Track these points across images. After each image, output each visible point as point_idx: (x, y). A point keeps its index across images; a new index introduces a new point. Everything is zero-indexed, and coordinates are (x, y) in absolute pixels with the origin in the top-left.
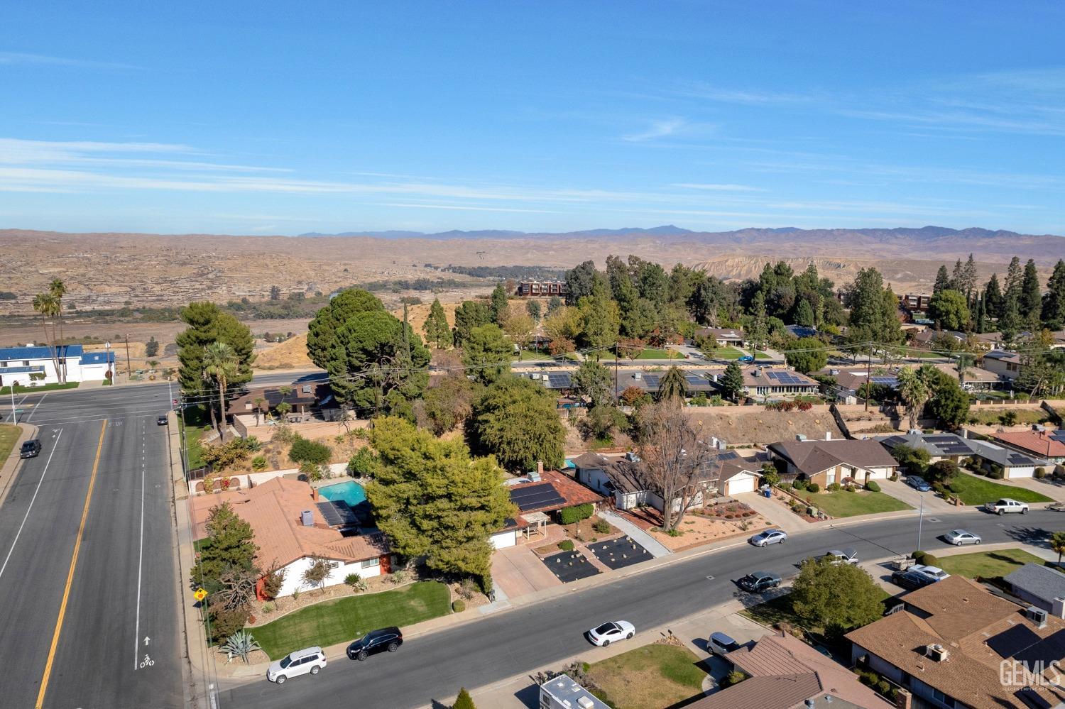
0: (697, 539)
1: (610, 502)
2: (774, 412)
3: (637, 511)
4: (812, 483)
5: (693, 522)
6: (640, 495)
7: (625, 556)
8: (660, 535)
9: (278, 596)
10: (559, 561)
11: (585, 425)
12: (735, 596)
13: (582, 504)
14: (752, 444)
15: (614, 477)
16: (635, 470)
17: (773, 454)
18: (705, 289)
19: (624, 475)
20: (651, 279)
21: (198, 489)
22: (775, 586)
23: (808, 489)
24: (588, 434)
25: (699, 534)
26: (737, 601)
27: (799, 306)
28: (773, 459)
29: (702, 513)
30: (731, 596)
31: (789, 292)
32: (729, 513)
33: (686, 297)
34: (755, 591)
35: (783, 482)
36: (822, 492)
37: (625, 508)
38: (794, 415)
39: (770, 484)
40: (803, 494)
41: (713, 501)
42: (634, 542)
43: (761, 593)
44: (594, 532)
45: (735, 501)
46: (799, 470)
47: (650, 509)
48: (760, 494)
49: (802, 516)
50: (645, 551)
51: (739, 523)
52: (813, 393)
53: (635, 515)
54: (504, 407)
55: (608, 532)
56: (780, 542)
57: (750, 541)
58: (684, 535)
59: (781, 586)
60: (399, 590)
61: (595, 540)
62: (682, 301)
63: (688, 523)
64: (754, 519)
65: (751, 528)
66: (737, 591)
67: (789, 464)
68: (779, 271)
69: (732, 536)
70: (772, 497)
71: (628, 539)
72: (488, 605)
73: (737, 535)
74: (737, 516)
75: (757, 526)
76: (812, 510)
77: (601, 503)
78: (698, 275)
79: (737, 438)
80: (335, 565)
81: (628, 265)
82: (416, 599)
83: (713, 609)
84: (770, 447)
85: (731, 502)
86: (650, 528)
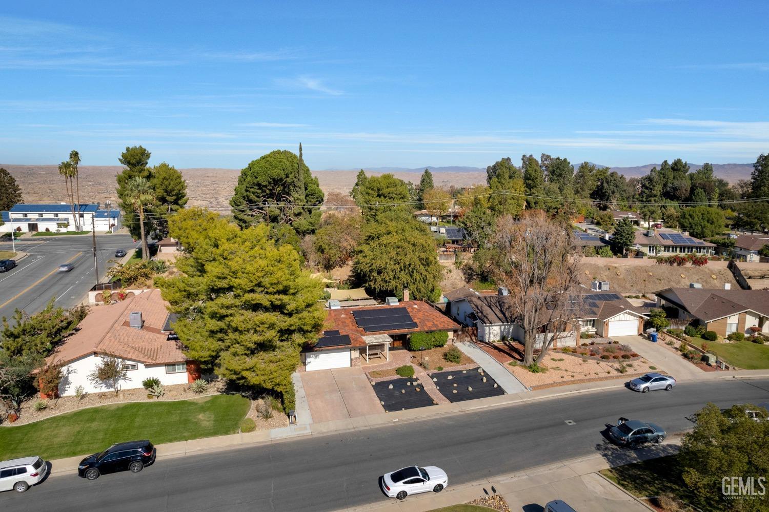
0: (562, 377)
1: (470, 333)
2: (665, 267)
3: (501, 345)
4: (708, 330)
5: (561, 360)
6: (505, 329)
7: (470, 389)
8: (518, 369)
9: (64, 395)
10: (391, 387)
11: (470, 268)
12: (598, 449)
13: (435, 331)
14: (641, 295)
15: (477, 308)
16: (503, 302)
17: (663, 302)
18: (607, 183)
19: (490, 307)
20: (558, 170)
21: (97, 300)
22: (657, 442)
23: (704, 337)
24: (472, 277)
25: (565, 372)
26: (601, 456)
27: (694, 194)
28: (663, 307)
29: (574, 352)
30: (593, 449)
31: (685, 184)
32: (606, 354)
33: (590, 190)
34: (627, 446)
35: (672, 327)
36: (721, 340)
37: (487, 341)
38: (687, 269)
39: (657, 328)
40: (697, 342)
41: (588, 341)
42: (486, 375)
43: (635, 449)
44: (443, 361)
45: (615, 342)
46: (694, 316)
47: (514, 344)
48: (645, 338)
49: (695, 363)
50: (496, 386)
51: (617, 365)
52: (709, 254)
53: (496, 348)
54: (378, 238)
55: (458, 362)
56: (666, 389)
57: (628, 385)
58: (547, 372)
59: (664, 443)
60: (195, 401)
61: (440, 368)
62: (587, 193)
63: (556, 360)
64: (635, 363)
65: (630, 371)
66: (602, 443)
67: (681, 311)
68: (676, 167)
69: (606, 378)
70: (659, 341)
71: (480, 371)
72: (286, 428)
73: (613, 377)
74: (614, 357)
75: (638, 369)
76: (708, 358)
77: (460, 333)
78: (602, 171)
79: (625, 288)
80: (134, 367)
81: (540, 162)
82: (207, 413)
83: (566, 463)
84: (660, 295)
85: (610, 343)
86: (509, 362)
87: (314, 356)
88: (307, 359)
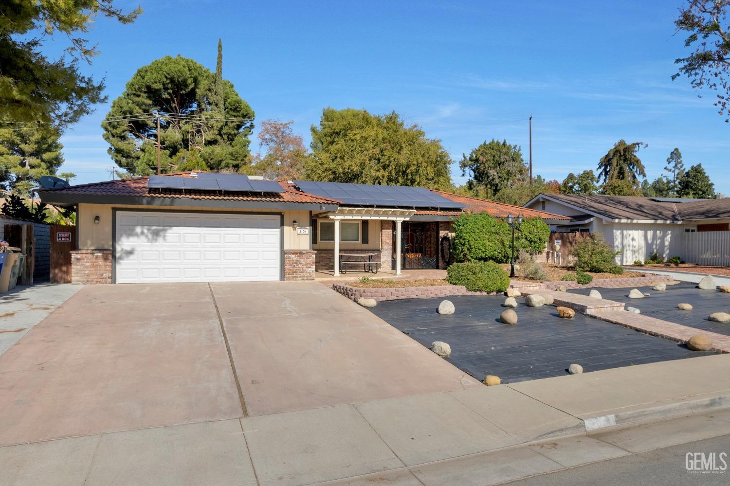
15: (576, 202)
16: (622, 201)
19: (601, 204)
87: (145, 231)
88: (119, 240)
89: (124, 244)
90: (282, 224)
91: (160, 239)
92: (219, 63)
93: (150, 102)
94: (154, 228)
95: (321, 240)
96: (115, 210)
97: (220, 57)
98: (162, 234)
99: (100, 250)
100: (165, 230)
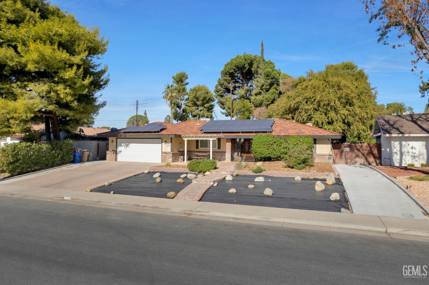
37: (397, 165)
87: (124, 145)
88: (118, 148)
89: (119, 149)
90: (162, 142)
91: (128, 147)
92: (262, 53)
93: (230, 79)
94: (126, 144)
95: (200, 147)
96: (117, 138)
97: (263, 50)
98: (128, 146)
99: (113, 151)
100: (129, 144)
